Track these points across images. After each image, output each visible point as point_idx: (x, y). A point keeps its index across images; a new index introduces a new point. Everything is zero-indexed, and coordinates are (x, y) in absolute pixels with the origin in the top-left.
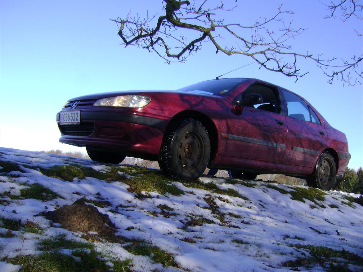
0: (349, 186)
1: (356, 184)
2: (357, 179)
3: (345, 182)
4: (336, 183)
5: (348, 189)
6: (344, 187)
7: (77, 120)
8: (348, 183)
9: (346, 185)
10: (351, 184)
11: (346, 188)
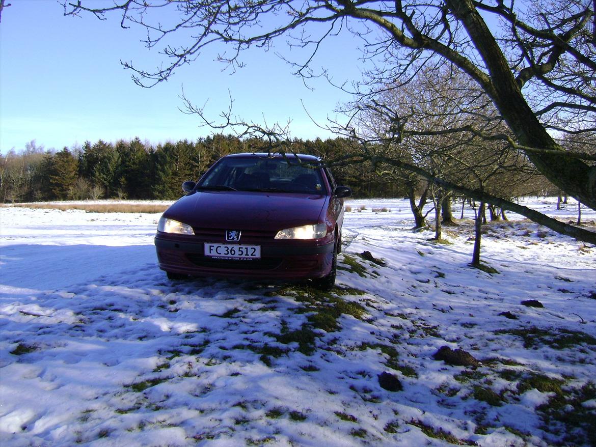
0: (108, 171)
1: (119, 166)
2: (119, 158)
3: (100, 165)
4: (87, 168)
5: (106, 175)
6: (100, 174)
7: (252, 255)
8: (106, 167)
9: (102, 170)
10: (110, 167)
11: (104, 174)
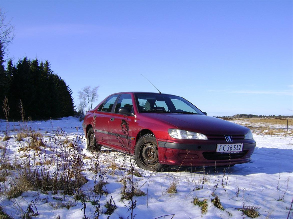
7: (239, 150)
